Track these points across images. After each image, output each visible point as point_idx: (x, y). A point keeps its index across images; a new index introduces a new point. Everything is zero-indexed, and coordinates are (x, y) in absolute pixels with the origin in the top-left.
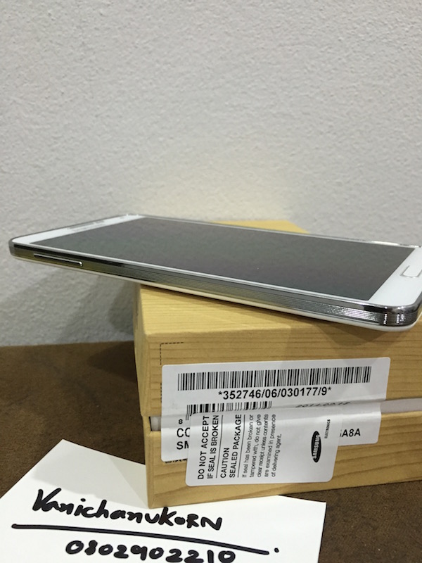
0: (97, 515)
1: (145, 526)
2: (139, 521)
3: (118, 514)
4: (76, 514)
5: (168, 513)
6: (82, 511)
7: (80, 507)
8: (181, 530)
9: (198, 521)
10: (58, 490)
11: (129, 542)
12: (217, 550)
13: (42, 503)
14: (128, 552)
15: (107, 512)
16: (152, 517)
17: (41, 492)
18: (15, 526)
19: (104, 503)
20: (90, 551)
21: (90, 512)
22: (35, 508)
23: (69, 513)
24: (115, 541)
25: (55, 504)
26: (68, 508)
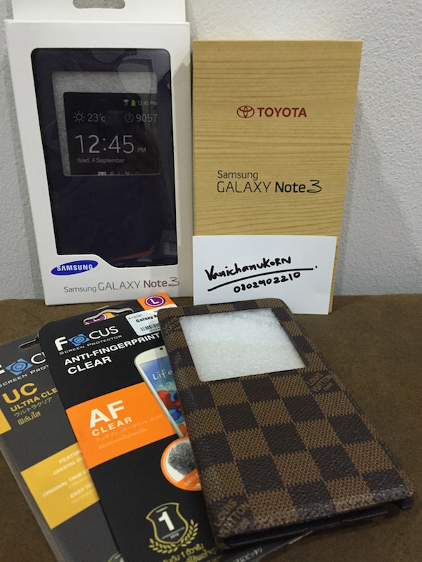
0: (237, 272)
1: (259, 271)
2: (255, 269)
3: (245, 269)
4: (228, 275)
5: (266, 260)
6: (229, 273)
7: (227, 271)
8: (274, 268)
9: (280, 261)
10: (213, 267)
11: (256, 280)
12: (292, 273)
13: (212, 276)
14: (258, 284)
15: (239, 269)
16: (260, 265)
17: (206, 271)
18: (209, 290)
19: (236, 265)
20: (244, 289)
21: (233, 272)
22: (210, 279)
23: (225, 276)
24: (251, 281)
25: (216, 274)
26: (222, 274)
